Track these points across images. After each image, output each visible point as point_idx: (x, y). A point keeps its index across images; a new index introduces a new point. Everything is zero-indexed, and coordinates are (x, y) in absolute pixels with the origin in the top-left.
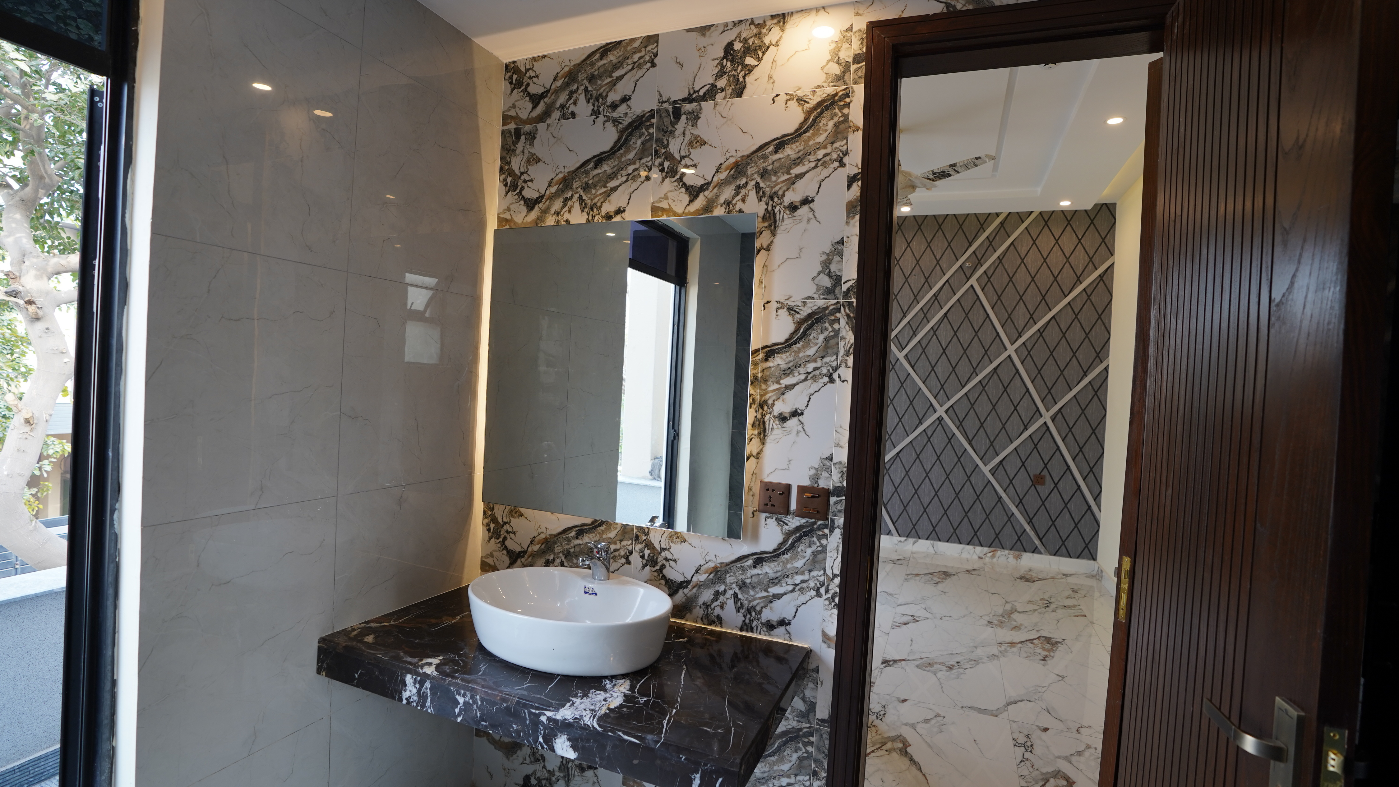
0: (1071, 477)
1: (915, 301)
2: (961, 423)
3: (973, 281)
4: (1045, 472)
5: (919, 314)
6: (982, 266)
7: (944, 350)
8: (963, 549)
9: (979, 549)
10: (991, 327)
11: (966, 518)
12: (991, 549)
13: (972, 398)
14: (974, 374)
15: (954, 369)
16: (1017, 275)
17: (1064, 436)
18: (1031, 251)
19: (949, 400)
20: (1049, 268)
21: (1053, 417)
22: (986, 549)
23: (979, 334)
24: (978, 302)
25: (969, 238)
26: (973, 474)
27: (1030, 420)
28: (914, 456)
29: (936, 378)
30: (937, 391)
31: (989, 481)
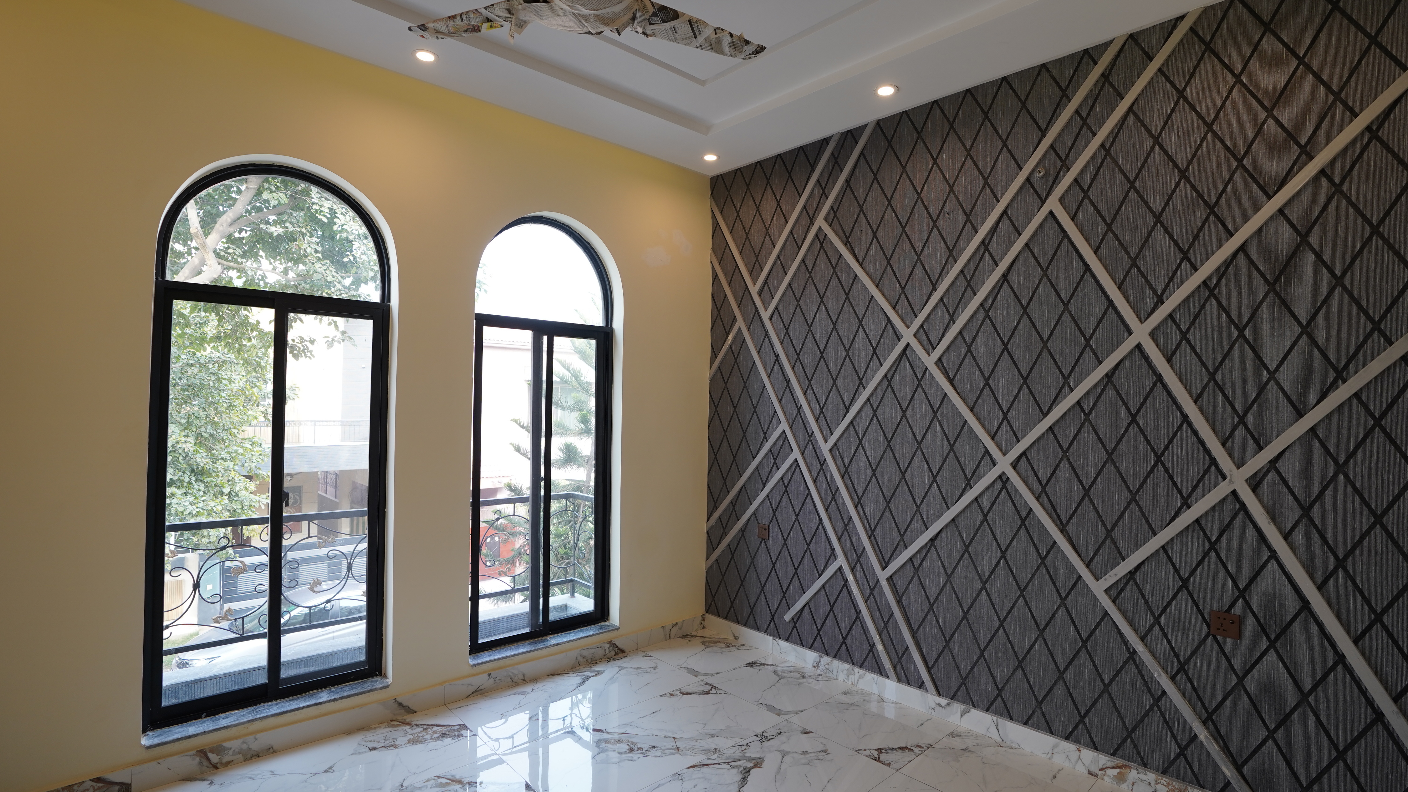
0: (1315, 628)
1: (951, 259)
2: (1044, 487)
3: (1053, 204)
4: (1240, 608)
5: (958, 282)
6: (1068, 170)
7: (1006, 345)
8: (1055, 746)
9: (1088, 755)
10: (1094, 288)
11: (1061, 682)
12: (1116, 761)
13: (1065, 436)
14: (1066, 388)
15: (1025, 380)
16: (1145, 173)
17: (1288, 526)
18: (1174, 116)
19: (1018, 441)
20: (1222, 142)
21: (1256, 481)
22: (1104, 759)
23: (1072, 307)
24: (1065, 242)
25: (1040, 122)
26: (1073, 593)
27: (1196, 487)
28: (960, 546)
29: (992, 399)
30: (997, 425)
31: (1106, 613)
